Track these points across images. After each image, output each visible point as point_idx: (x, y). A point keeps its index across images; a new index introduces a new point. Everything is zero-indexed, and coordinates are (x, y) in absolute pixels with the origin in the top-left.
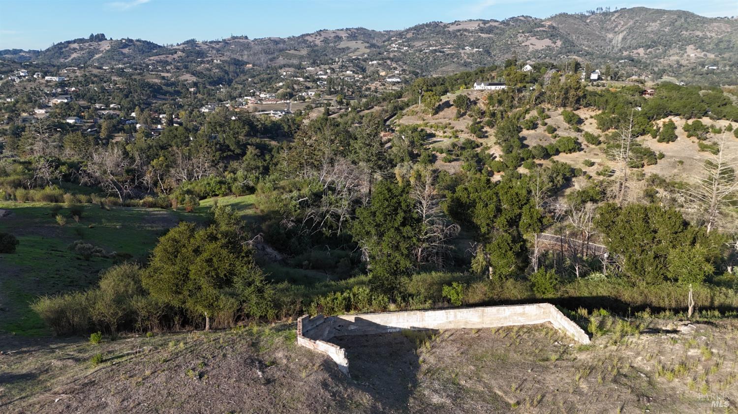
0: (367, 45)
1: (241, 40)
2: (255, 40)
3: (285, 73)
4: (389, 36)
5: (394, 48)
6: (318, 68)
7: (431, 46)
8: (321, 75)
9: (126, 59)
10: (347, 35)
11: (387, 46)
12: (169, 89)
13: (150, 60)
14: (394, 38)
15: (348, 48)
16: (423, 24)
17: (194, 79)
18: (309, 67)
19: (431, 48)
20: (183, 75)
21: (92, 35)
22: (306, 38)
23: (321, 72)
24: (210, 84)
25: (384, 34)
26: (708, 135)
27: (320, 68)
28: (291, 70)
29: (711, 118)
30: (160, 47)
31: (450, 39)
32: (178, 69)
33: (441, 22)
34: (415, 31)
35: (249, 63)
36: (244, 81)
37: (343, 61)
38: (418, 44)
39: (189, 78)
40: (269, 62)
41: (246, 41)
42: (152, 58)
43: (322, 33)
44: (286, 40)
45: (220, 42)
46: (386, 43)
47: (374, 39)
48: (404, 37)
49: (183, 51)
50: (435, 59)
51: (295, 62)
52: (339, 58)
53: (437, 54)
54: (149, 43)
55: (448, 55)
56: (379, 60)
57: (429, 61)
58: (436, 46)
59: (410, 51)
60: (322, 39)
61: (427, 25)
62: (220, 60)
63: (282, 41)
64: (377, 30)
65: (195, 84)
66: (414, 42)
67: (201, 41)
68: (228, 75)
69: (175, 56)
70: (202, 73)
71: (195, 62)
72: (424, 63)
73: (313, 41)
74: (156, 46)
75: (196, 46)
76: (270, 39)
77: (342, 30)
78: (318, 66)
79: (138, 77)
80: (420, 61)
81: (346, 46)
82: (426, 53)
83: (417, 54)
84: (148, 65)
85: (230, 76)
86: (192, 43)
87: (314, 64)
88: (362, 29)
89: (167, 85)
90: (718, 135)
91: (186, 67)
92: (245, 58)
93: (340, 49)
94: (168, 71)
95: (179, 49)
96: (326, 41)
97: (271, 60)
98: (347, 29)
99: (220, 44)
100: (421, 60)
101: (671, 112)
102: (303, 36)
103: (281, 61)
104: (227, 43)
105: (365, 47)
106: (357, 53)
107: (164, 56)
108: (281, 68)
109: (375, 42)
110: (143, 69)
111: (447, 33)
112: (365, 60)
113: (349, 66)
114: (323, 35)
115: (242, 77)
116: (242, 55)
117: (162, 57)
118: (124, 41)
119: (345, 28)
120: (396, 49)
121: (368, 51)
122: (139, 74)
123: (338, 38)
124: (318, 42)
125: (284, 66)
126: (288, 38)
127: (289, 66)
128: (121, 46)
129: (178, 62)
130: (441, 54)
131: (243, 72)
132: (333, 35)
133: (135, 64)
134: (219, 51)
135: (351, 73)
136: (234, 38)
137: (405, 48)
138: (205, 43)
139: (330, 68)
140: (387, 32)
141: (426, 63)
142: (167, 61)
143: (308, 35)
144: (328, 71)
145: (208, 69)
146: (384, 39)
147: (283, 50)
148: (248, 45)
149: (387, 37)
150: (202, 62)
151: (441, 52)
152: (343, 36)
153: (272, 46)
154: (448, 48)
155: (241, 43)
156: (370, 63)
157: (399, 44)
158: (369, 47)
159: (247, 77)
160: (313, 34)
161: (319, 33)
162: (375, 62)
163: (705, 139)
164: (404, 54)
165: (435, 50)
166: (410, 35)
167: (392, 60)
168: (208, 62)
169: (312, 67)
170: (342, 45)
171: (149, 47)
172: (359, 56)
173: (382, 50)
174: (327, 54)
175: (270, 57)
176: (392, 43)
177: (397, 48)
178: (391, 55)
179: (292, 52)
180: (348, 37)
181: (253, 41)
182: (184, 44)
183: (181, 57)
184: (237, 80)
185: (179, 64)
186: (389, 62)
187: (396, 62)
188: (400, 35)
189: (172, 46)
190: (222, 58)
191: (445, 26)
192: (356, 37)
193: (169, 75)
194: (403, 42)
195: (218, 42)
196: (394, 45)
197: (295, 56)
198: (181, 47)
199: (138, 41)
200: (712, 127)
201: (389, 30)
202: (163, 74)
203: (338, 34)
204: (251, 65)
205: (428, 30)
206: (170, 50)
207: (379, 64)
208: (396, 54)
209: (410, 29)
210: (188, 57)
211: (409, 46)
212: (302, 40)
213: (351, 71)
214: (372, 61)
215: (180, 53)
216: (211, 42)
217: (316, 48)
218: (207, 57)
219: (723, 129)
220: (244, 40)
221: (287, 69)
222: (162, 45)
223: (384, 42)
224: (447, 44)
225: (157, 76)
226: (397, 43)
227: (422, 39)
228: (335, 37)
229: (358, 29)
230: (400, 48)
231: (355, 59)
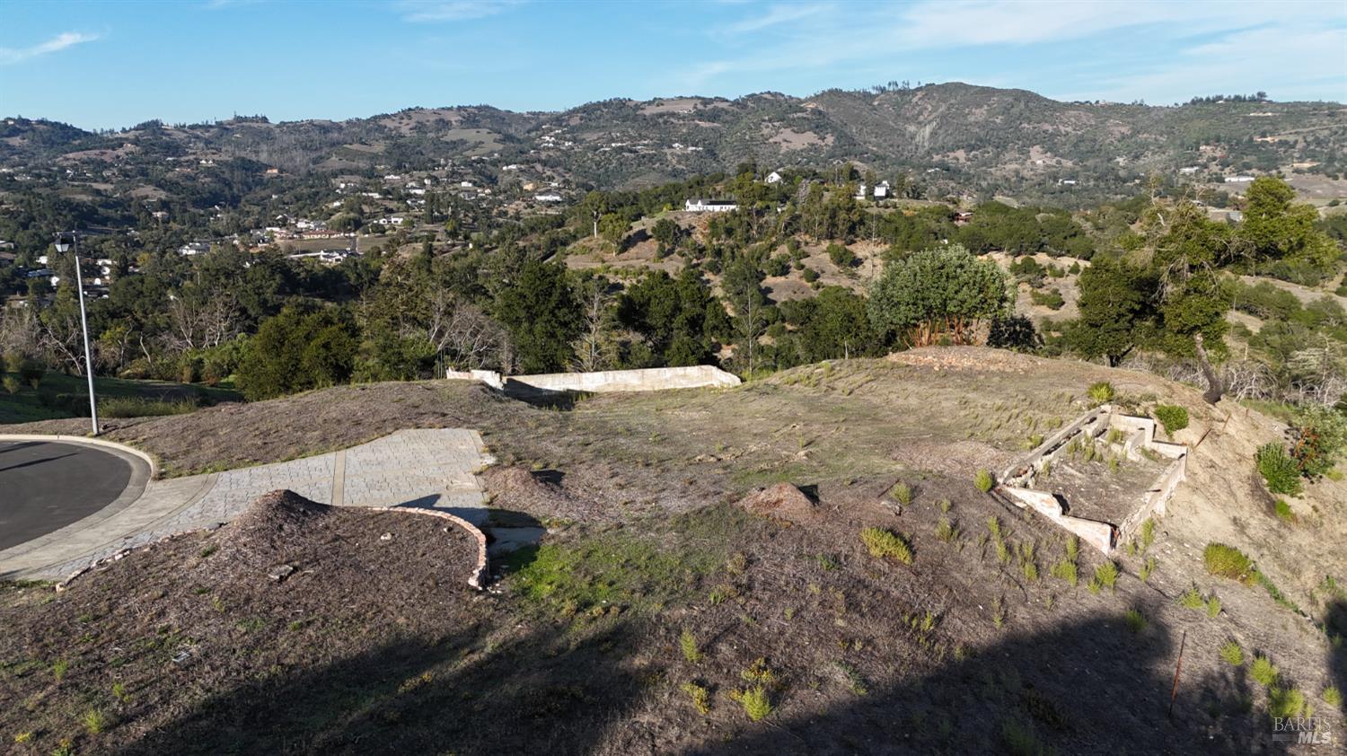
0: (498, 136)
1: (255, 125)
2: (283, 124)
3: (343, 186)
4: (537, 122)
5: (548, 142)
6: (407, 176)
7: (613, 140)
8: (413, 188)
9: (16, 157)
10: (461, 118)
11: (534, 139)
12: (111, 212)
13: (67, 159)
14: (548, 126)
15: (463, 142)
16: (599, 102)
17: (162, 195)
18: (389, 174)
19: (613, 145)
20: (138, 187)
22: (383, 122)
23: (414, 184)
24: (196, 204)
25: (529, 118)
26: (1045, 281)
27: (411, 176)
28: (355, 180)
29: (1050, 254)
30: (86, 134)
31: (647, 129)
32: (128, 176)
33: (630, 100)
34: (584, 115)
35: (271, 168)
36: (263, 199)
37: (454, 165)
38: (590, 137)
39: (154, 194)
40: (311, 165)
41: (265, 125)
42: (71, 155)
43: (412, 113)
44: (344, 125)
45: (211, 126)
46: (533, 134)
47: (510, 125)
48: (564, 124)
49: (136, 142)
50: (621, 164)
51: (363, 164)
52: (446, 159)
53: (626, 154)
54: (64, 127)
55: (644, 157)
56: (522, 164)
57: (611, 167)
58: (622, 141)
59: (576, 150)
60: (413, 124)
61: (605, 104)
62: (214, 161)
63: (337, 127)
64: (516, 110)
65: (164, 205)
66: (582, 133)
67: (172, 124)
68: (231, 189)
69: (120, 152)
70: (177, 183)
71: (161, 164)
72: (602, 170)
73: (396, 128)
74: (78, 133)
75: (163, 134)
76: (311, 122)
77: (450, 109)
78: (406, 172)
79: (44, 191)
80: (594, 167)
81: (459, 138)
82: (605, 152)
83: (590, 155)
84: (63, 170)
85: (235, 190)
86: (154, 127)
87: (398, 168)
88: (487, 107)
89: (106, 205)
90: (1059, 280)
91: (144, 173)
92: (264, 157)
93: (447, 143)
94: (106, 180)
95: (127, 139)
96: (420, 128)
97: (315, 162)
98: (459, 108)
99: (212, 130)
100: (598, 164)
101: (991, 245)
102: (375, 118)
103: (334, 162)
104: (227, 129)
105: (495, 141)
106: (478, 151)
107: (97, 152)
108: (335, 176)
109: (512, 131)
110: (54, 177)
111: (641, 118)
112: (495, 163)
113: (466, 174)
114: (416, 118)
115: (260, 193)
116: (257, 152)
117: (93, 154)
118: (11, 123)
119: (455, 106)
120: (551, 145)
121: (501, 147)
122: (46, 185)
123: (443, 124)
124: (405, 130)
125: (342, 172)
126: (347, 122)
127: (352, 172)
128: (6, 132)
129: (127, 163)
130: (633, 155)
131: (261, 183)
132: (433, 118)
133: (36, 167)
134: (211, 143)
135: (470, 185)
136: (239, 119)
137: (566, 144)
138: (181, 128)
139: (429, 177)
140: (534, 114)
141: (606, 171)
142: (103, 162)
143: (386, 116)
144: (426, 181)
145: (188, 177)
146: (529, 127)
147: (338, 143)
148: (269, 134)
149: (534, 123)
150: (176, 164)
151: (631, 151)
152: (453, 119)
153: (315, 135)
154: (644, 145)
155: (254, 129)
156: (505, 168)
157: (556, 136)
158: (501, 141)
159: (268, 191)
160: (395, 115)
161: (407, 113)
162: (513, 167)
163: (1041, 286)
164: (567, 153)
165: (621, 148)
166: (575, 121)
167: (544, 163)
168: (190, 164)
169: (395, 175)
170: (452, 135)
171: (63, 135)
172: (484, 155)
173: (526, 146)
174: (424, 152)
175: (314, 155)
176: (543, 135)
177: (553, 143)
178: (543, 156)
179: (356, 147)
180: (462, 122)
181: (278, 126)
182: (136, 129)
183: (132, 153)
184: (248, 197)
185: (128, 167)
186: (539, 167)
187: (552, 167)
188: (558, 120)
189: (112, 132)
190: (216, 157)
191: (638, 106)
192: (479, 122)
193: (109, 187)
194: (563, 132)
195: (207, 127)
196: (547, 138)
197: (361, 155)
198: (131, 135)
199: (41, 122)
200: (1051, 267)
201: (537, 110)
202: (95, 186)
203: (442, 117)
204: (275, 171)
205: (607, 113)
206: (109, 140)
207: (521, 171)
208: (551, 153)
209: (575, 111)
210: (146, 153)
211: (575, 141)
212: (375, 125)
213: (470, 182)
214: (507, 165)
215: (129, 147)
216: (193, 127)
217: (401, 141)
218: (186, 154)
219: (1067, 270)
220: (259, 124)
221: (347, 178)
222: (92, 131)
223: (529, 132)
224: (642, 137)
225: (85, 190)
226: (552, 134)
227: (598, 128)
228: (438, 121)
229: (479, 108)
230: (558, 144)
231: (477, 162)
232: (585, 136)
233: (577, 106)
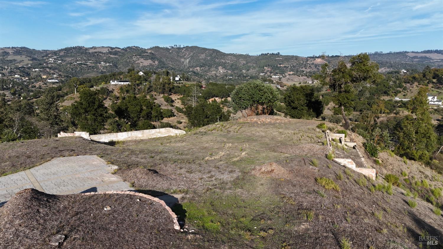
0: (30, 58)
4: (46, 54)
5: (51, 61)
10: (13, 51)
11: (45, 60)
14: (51, 55)
15: (15, 60)
16: (71, 47)
19: (78, 62)
25: (43, 52)
31: (91, 57)
33: (83, 47)
34: (66, 51)
37: (11, 69)
38: (68, 59)
46: (45, 58)
47: (35, 55)
48: (57, 54)
50: (81, 69)
52: (8, 66)
53: (83, 66)
55: (90, 67)
56: (41, 68)
57: (77, 70)
58: (81, 61)
59: (63, 64)
61: (73, 48)
64: (37, 49)
66: (65, 58)
72: (74, 71)
77: (9, 48)
80: (71, 70)
81: (13, 59)
82: (75, 65)
83: (69, 66)
88: (24, 48)
93: (8, 61)
98: (13, 48)
101: (214, 95)
105: (29, 60)
106: (21, 63)
109: (36, 57)
111: (88, 53)
112: (29, 68)
113: (17, 72)
119: (11, 47)
120: (52, 62)
121: (31, 62)
123: (6, 53)
130: (86, 66)
132: (1, 51)
135: (19, 76)
137: (59, 62)
139: (1, 73)
140: (45, 50)
146: (43, 55)
149: (45, 54)
151: (85, 65)
152: (10, 52)
154: (90, 63)
156: (33, 70)
157: (55, 59)
158: (32, 60)
162: (37, 70)
164: (59, 65)
165: (81, 63)
166: (62, 54)
167: (50, 68)
170: (10, 58)
172: (24, 65)
173: (42, 63)
176: (49, 58)
177: (53, 61)
178: (49, 66)
180: (14, 53)
186: (48, 70)
187: (53, 70)
188: (55, 53)
191: (86, 49)
192: (21, 53)
194: (57, 57)
196: (51, 59)
201: (46, 49)
203: (5, 51)
205: (75, 51)
207: (40, 71)
208: (53, 65)
209: (62, 50)
211: (62, 60)
213: (19, 75)
214: (35, 69)
223: (43, 57)
224: (89, 60)
226: (53, 58)
227: (71, 56)
228: (3, 53)
229: (21, 48)
230: (55, 61)
231: (21, 67)
232: (67, 59)
233: (63, 48)
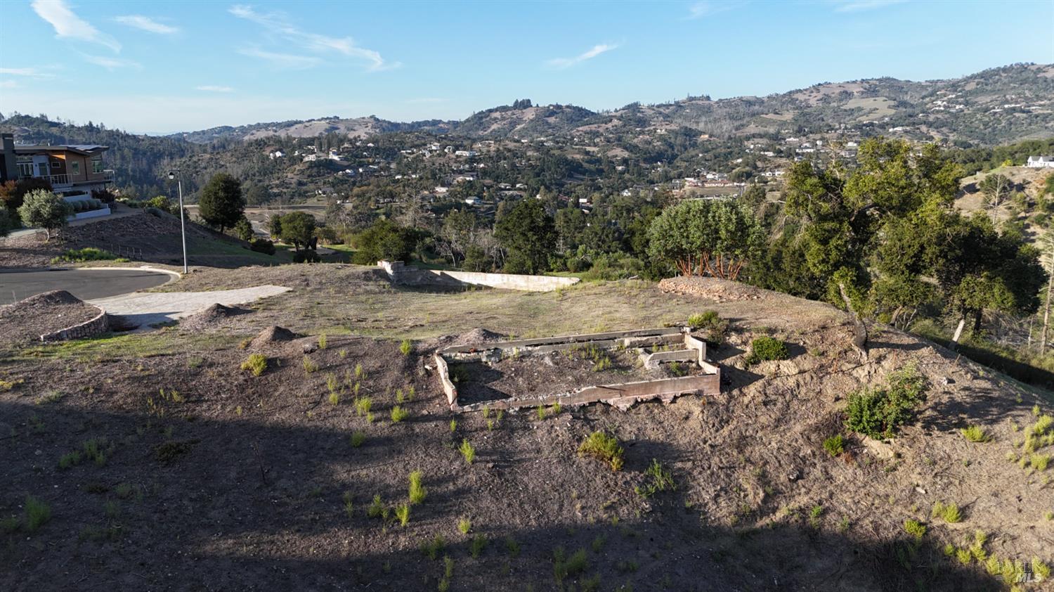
0: (892, 103)
1: (700, 102)
2: (721, 100)
3: (752, 147)
4: (933, 89)
5: (940, 106)
6: (804, 139)
7: (1007, 102)
8: (806, 148)
9: (551, 130)
10: (862, 89)
11: (926, 104)
12: (592, 167)
13: (578, 131)
14: (943, 92)
15: (860, 109)
16: (999, 68)
17: (626, 154)
18: (790, 137)
19: (1006, 106)
20: (612, 149)
21: (517, 102)
22: (795, 96)
23: (808, 145)
24: (645, 160)
25: (927, 86)
27: (808, 138)
28: (763, 142)
30: (593, 113)
31: (1046, 90)
32: (608, 142)
33: (1032, 64)
34: (982, 80)
35: (704, 133)
36: (693, 157)
37: (846, 128)
38: (983, 100)
39: (620, 153)
40: (734, 131)
41: (707, 102)
42: (580, 128)
43: (820, 88)
44: (766, 99)
45: (671, 105)
46: (928, 99)
47: (907, 93)
48: (959, 89)
49: (620, 118)
50: (1011, 124)
51: (772, 130)
52: (840, 124)
53: (1017, 115)
54: (580, 110)
55: (1037, 116)
56: (907, 126)
57: (999, 127)
58: (1017, 102)
59: (966, 111)
60: (820, 96)
61: (1005, 70)
62: (666, 130)
63: (760, 102)
64: (915, 80)
65: (625, 161)
66: (976, 97)
67: (646, 105)
68: (673, 149)
69: (609, 125)
70: (637, 146)
71: (632, 133)
72: (990, 129)
73: (805, 100)
74: (588, 113)
75: (639, 112)
76: (741, 99)
77: (854, 82)
78: (804, 135)
79: (557, 152)
80: (982, 127)
81: (857, 106)
82: (996, 113)
83: (978, 116)
84: (573, 138)
85: (676, 151)
86: (634, 107)
87: (800, 132)
88: (888, 79)
89: (589, 162)
91: (619, 139)
92: (701, 127)
93: (845, 110)
94: (595, 145)
95: (615, 116)
96: (826, 99)
97: (737, 129)
98: (863, 81)
99: (671, 108)
100: (986, 125)
102: (790, 92)
103: (752, 129)
104: (680, 106)
105: (889, 107)
106: (872, 116)
107: (596, 125)
108: (748, 138)
109: (907, 98)
110: (562, 143)
111: (1041, 81)
112: (883, 126)
113: (854, 136)
114: (823, 90)
115: (692, 152)
116: (697, 123)
117: (593, 127)
118: (551, 108)
119: (859, 79)
120: (942, 108)
121: (893, 112)
122: (560, 148)
123: (847, 95)
124: (813, 102)
125: (754, 136)
126: (768, 97)
127: (761, 136)
128: (547, 114)
129: (612, 133)
130: (1025, 115)
131: (694, 145)
132: (837, 91)
133: (558, 137)
134: (669, 117)
135: (855, 145)
136: (691, 99)
137: (957, 107)
138: (651, 107)
139: (822, 139)
140: (932, 82)
141: (994, 129)
142: (598, 132)
143: (800, 91)
144: (818, 142)
145: (649, 143)
146: (924, 93)
147: (758, 114)
148: (709, 108)
149: (930, 89)
150: (642, 133)
151: (1023, 112)
152: (855, 91)
153: (742, 109)
154: (1040, 105)
155: (700, 106)
156: (891, 130)
157: (949, 101)
158: (894, 107)
159: (697, 151)
160: (806, 90)
161: (817, 88)
162: (899, 129)
164: (956, 116)
165: (1014, 110)
166: (971, 86)
167: (930, 125)
168: (650, 132)
169: (795, 137)
170: (851, 104)
171: (580, 115)
172: (876, 120)
173: (917, 110)
174: (825, 118)
175: (737, 123)
176: (936, 100)
177: (945, 106)
178: (931, 118)
179: (771, 116)
180: (863, 93)
181: (717, 103)
182: (623, 109)
183: (616, 126)
184: (683, 156)
185: (611, 136)
186: (924, 128)
187: (937, 128)
188: (954, 86)
189: (608, 112)
190: (668, 127)
191: (1039, 70)
192: (878, 91)
193: (596, 149)
194: (957, 97)
195: (668, 106)
196: (939, 103)
197: (772, 122)
198: (618, 114)
199: (568, 107)
201: (936, 79)
202: (588, 149)
203: (846, 89)
204: (707, 136)
205: (1005, 77)
206: (605, 117)
207: (906, 132)
208: (939, 116)
209: (973, 77)
210: (625, 126)
211: (967, 104)
212: (789, 99)
213: (856, 142)
214: (893, 127)
215: (615, 122)
216: (659, 106)
217: (808, 110)
218: (650, 125)
220: (704, 102)
221: (756, 140)
222: (596, 111)
223: (923, 98)
224: (1038, 98)
225: (579, 152)
226: (946, 98)
227: (993, 92)
228: (841, 93)
229: (880, 80)
230: (949, 107)
231: (866, 125)
232: (978, 99)
233: (975, 73)
